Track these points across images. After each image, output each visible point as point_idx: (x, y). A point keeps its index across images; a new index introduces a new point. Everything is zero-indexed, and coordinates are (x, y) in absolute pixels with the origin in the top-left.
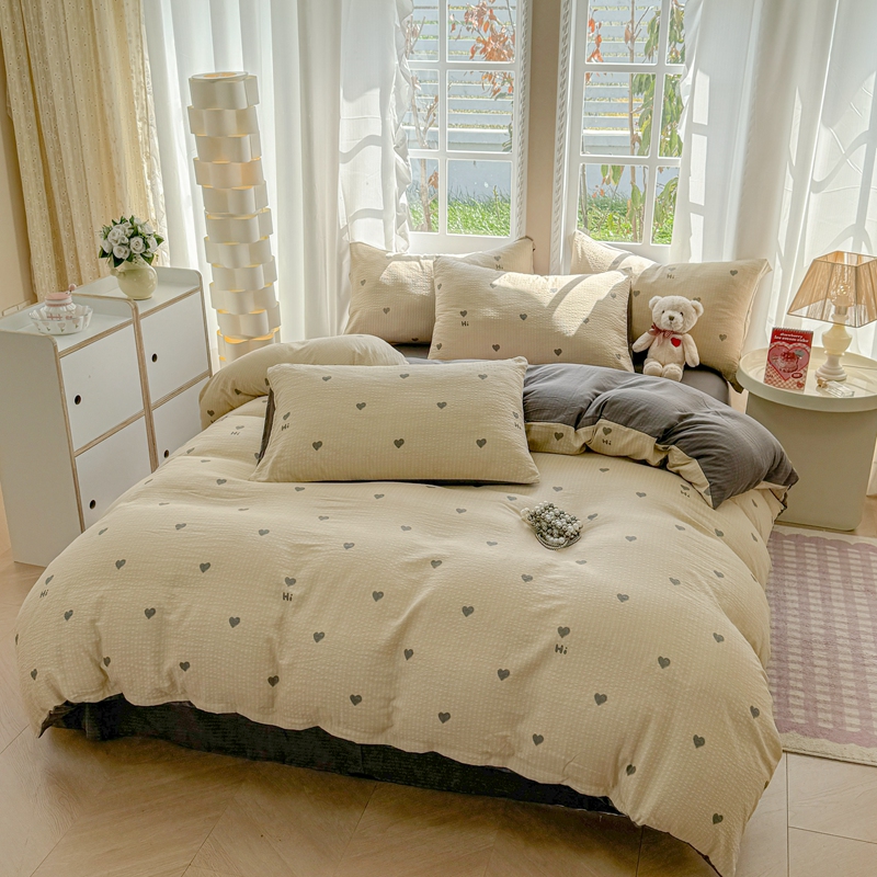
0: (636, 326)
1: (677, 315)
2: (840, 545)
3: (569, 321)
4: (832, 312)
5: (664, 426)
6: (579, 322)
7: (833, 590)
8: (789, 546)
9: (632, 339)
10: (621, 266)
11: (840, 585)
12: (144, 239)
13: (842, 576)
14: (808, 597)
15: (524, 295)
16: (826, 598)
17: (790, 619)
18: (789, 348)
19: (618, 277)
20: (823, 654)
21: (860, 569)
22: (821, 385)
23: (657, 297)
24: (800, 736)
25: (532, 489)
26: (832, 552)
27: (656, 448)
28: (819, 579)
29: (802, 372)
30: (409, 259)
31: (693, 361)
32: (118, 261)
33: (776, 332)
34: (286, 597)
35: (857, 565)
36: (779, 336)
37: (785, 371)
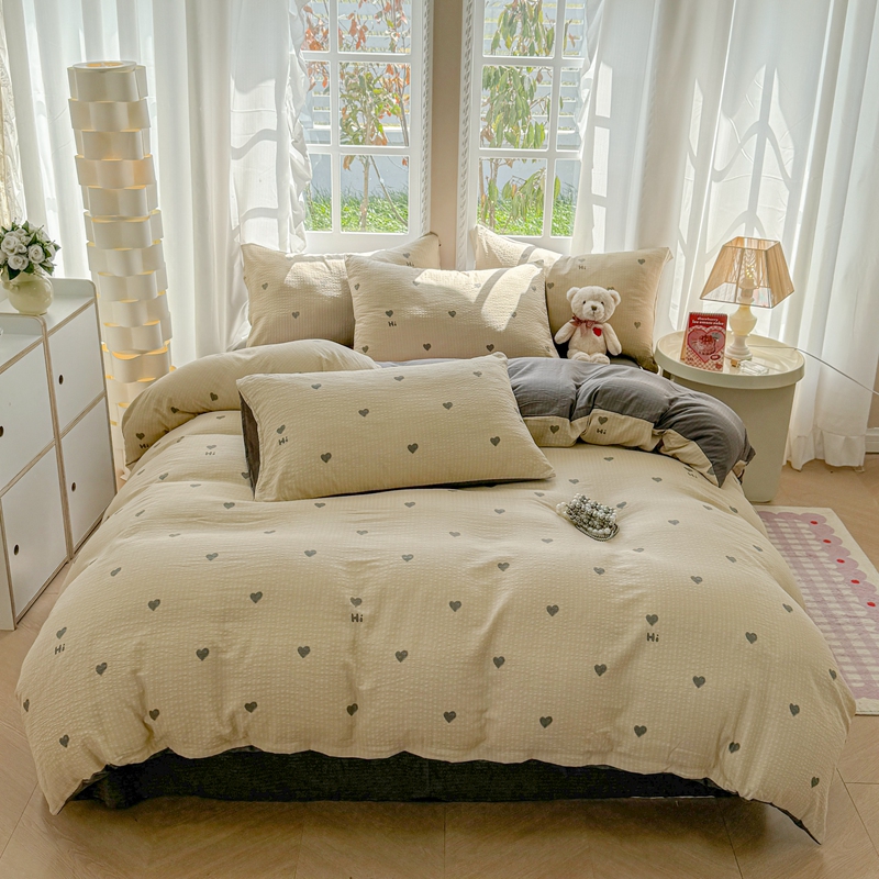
0: (557, 316)
3: (498, 316)
6: (508, 317)
10: (532, 259)
12: (42, 246)
15: (450, 292)
18: (705, 331)
21: (794, 536)
22: (734, 365)
27: (653, 435)
29: (720, 354)
30: (312, 259)
31: (617, 349)
32: (13, 273)
33: (693, 317)
34: (356, 618)
36: (696, 320)
37: (704, 354)
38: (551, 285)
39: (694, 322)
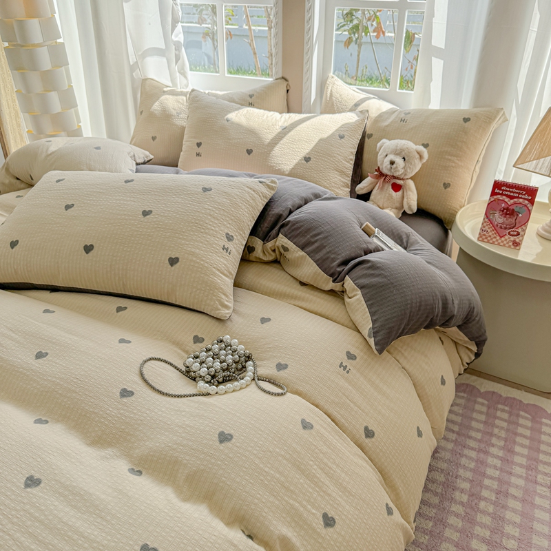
1: (399, 160)
8: (481, 406)
11: (523, 471)
13: (528, 457)
23: (385, 140)
26: (525, 422)
28: (501, 459)
29: (520, 230)
30: (181, 94)
31: (410, 208)
33: (498, 185)
36: (500, 189)
37: (501, 227)
38: (370, 136)
39: (496, 191)
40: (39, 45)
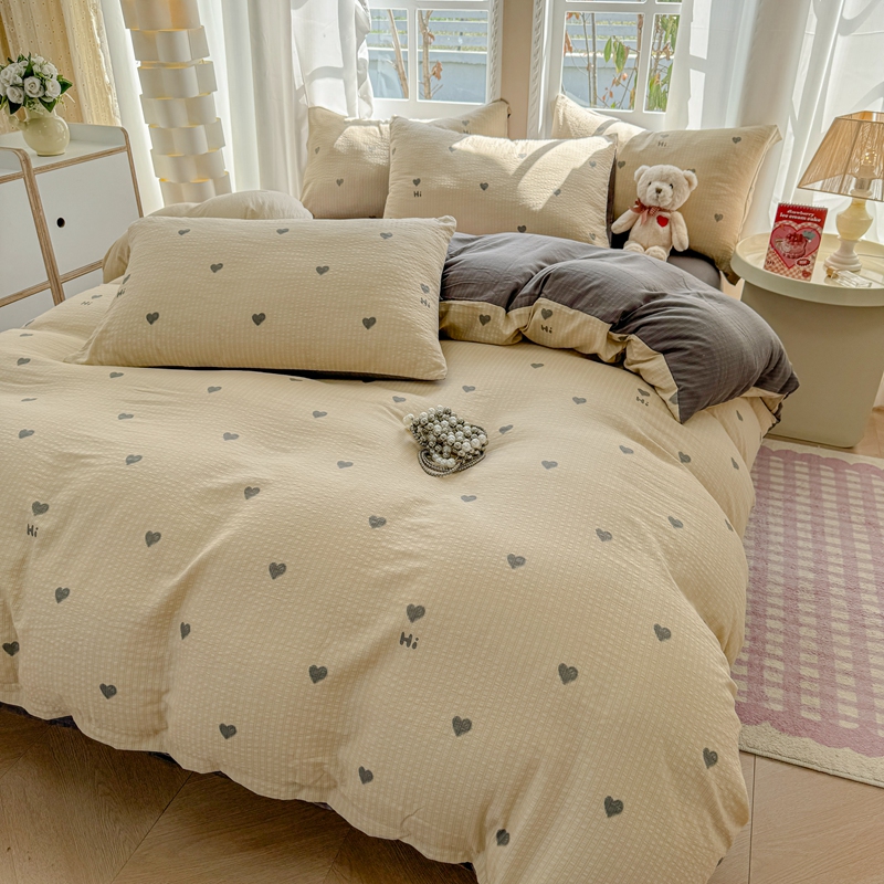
0: (618, 202)
1: (666, 187)
2: (837, 466)
3: (536, 193)
4: (852, 187)
5: (622, 308)
6: (550, 193)
7: (826, 521)
8: (776, 463)
9: (612, 215)
10: (606, 132)
11: (835, 514)
12: (42, 80)
13: (838, 503)
14: (795, 529)
15: (487, 161)
16: (818, 531)
17: (773, 557)
18: (795, 228)
19: (601, 144)
20: (811, 608)
21: (860, 495)
22: (830, 275)
23: (644, 167)
24: (775, 731)
25: (434, 388)
26: (827, 474)
27: (609, 339)
28: (811, 506)
29: (810, 258)
30: (370, 123)
31: (681, 244)
32: (14, 107)
33: (783, 209)
34: (31, 531)
35: (856, 490)
36: (786, 213)
37: (789, 257)
38: (622, 164)
39: (782, 215)
40: (187, 65)
